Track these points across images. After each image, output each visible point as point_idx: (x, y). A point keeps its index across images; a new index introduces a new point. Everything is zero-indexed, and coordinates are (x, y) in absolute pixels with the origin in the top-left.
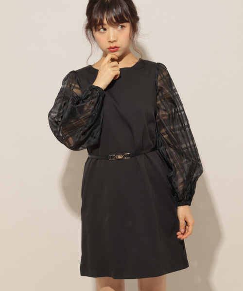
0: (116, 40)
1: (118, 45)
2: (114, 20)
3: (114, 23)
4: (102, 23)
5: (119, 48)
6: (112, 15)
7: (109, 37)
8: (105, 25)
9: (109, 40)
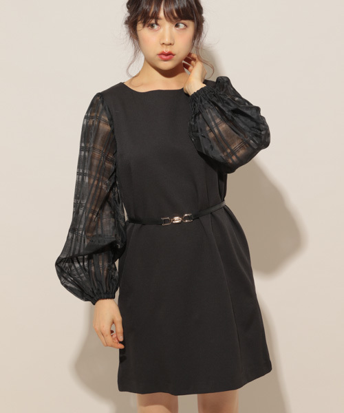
0: (172, 42)
1: (173, 52)
2: (175, 14)
3: (175, 18)
4: (156, 16)
5: (174, 55)
6: (173, 7)
7: (163, 37)
8: (160, 19)
9: (162, 42)
